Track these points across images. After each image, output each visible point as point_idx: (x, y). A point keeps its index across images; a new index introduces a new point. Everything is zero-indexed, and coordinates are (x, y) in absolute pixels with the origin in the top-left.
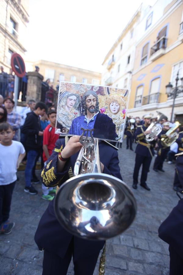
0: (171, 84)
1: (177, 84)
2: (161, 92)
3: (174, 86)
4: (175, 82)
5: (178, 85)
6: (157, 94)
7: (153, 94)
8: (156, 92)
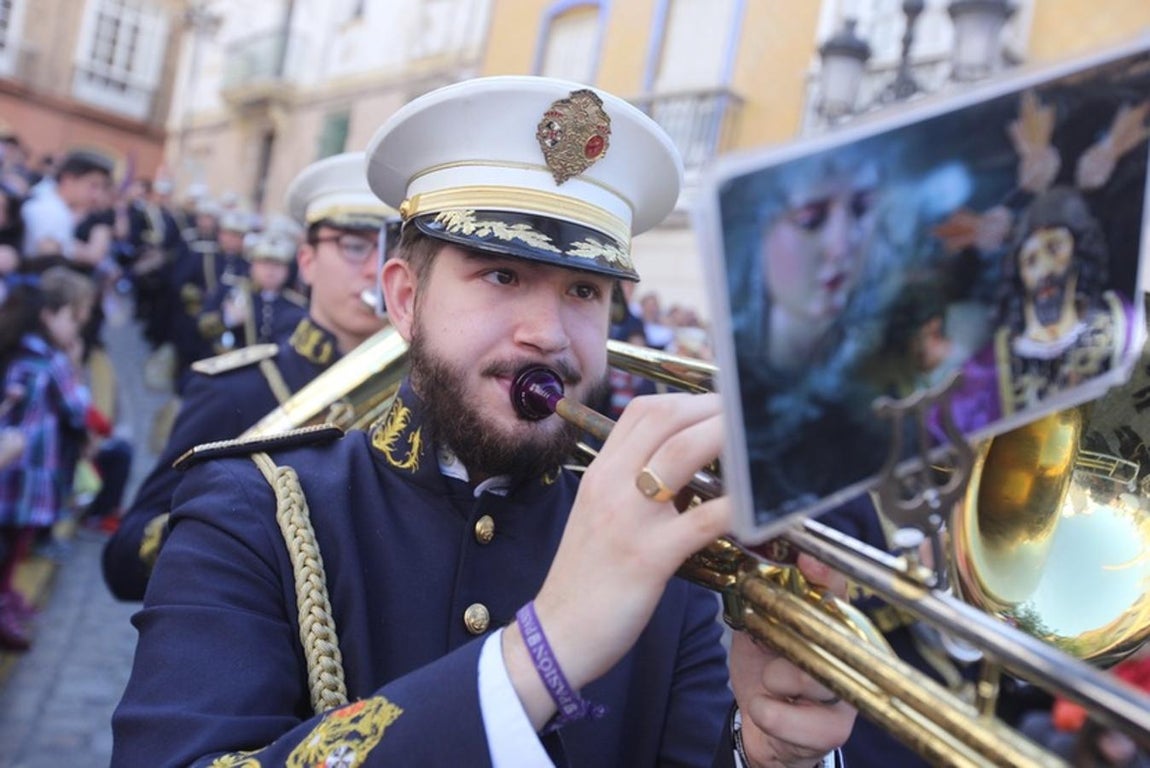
0: (862, 32)
1: (908, 41)
2: (740, 86)
3: (887, 52)
4: (898, 25)
5: (922, 49)
6: (702, 96)
7: (680, 96)
8: (709, 80)
